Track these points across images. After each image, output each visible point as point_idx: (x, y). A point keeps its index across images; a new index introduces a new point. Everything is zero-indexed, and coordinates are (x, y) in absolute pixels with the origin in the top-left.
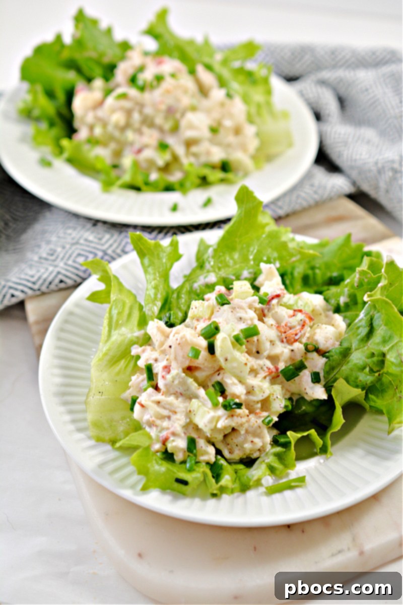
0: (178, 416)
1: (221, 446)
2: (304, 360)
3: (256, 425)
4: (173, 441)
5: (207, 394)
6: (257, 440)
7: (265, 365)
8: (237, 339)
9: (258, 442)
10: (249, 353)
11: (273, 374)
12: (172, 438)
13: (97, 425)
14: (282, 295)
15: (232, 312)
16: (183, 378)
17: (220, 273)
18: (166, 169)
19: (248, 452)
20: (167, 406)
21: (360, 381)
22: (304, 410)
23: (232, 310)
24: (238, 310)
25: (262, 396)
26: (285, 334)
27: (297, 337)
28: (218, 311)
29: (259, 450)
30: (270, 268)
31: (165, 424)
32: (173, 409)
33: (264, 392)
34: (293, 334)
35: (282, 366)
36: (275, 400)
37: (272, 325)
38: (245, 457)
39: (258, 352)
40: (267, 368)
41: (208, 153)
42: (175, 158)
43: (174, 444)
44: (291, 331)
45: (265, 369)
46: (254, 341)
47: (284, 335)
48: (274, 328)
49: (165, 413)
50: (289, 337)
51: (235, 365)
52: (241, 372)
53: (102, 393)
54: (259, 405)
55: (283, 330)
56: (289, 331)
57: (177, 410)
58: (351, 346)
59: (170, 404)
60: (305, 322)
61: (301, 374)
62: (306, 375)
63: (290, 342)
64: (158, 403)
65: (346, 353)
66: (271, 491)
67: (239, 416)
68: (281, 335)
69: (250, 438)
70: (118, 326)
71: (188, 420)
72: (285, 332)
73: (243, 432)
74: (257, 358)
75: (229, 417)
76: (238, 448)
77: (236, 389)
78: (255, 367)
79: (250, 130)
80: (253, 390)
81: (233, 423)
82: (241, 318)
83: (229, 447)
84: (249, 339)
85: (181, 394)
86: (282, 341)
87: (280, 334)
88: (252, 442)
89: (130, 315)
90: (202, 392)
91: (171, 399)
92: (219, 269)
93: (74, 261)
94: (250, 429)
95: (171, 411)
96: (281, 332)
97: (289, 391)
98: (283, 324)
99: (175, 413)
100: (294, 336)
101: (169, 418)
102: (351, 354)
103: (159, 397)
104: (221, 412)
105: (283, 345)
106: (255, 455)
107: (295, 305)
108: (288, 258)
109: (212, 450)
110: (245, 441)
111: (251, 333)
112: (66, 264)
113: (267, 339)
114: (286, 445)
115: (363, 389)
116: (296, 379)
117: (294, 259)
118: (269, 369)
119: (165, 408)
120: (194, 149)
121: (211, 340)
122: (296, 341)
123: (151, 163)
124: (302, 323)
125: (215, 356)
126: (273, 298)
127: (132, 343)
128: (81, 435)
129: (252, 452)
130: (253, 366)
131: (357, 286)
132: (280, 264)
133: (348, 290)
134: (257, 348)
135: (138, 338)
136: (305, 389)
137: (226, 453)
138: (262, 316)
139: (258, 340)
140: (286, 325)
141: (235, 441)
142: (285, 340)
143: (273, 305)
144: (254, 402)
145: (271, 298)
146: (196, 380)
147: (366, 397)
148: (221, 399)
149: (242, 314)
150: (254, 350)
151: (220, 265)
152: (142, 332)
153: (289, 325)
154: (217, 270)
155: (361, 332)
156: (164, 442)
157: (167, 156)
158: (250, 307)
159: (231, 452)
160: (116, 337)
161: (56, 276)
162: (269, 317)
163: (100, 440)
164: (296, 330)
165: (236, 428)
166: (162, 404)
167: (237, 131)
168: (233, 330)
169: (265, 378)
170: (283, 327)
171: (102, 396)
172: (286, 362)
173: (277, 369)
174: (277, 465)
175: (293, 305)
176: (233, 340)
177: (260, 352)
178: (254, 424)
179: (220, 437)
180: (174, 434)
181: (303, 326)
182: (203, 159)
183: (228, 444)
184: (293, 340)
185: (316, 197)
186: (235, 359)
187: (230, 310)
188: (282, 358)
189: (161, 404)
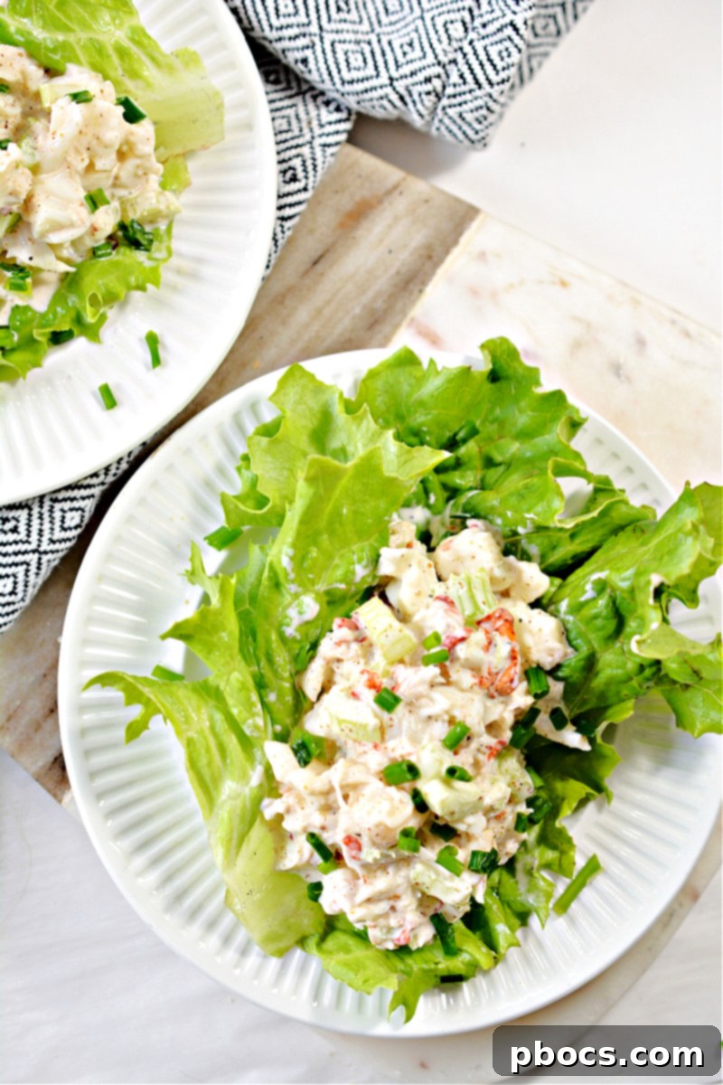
0: (403, 901)
2: (535, 707)
4: (416, 937)
7: (482, 745)
11: (499, 751)
12: (412, 936)
13: (270, 939)
15: (411, 712)
17: (317, 587)
20: (383, 896)
23: (409, 708)
24: (417, 704)
26: (494, 686)
27: (514, 685)
28: (391, 726)
31: (393, 921)
32: (392, 894)
34: (506, 683)
35: (508, 735)
36: (519, 789)
37: (470, 687)
39: (468, 739)
40: (487, 747)
43: (420, 942)
44: (499, 677)
45: (484, 749)
47: (492, 690)
48: (475, 688)
49: (385, 906)
50: (502, 688)
53: (251, 891)
55: (488, 683)
56: (496, 678)
57: (399, 892)
58: (593, 648)
59: (386, 892)
61: (537, 725)
62: (542, 721)
63: (504, 693)
64: (369, 900)
65: (590, 664)
66: (563, 906)
68: (489, 690)
70: (217, 780)
71: (419, 895)
72: (493, 684)
74: (468, 745)
82: (429, 718)
86: (492, 697)
87: (486, 691)
91: (381, 880)
95: (391, 899)
96: (487, 687)
98: (485, 673)
99: (397, 897)
100: (509, 684)
101: (392, 909)
102: (598, 661)
105: (495, 701)
118: (490, 748)
119: (381, 901)
122: (514, 690)
124: (510, 654)
126: (454, 644)
127: (258, 800)
128: (253, 960)
135: (259, 786)
140: (490, 673)
142: (496, 694)
145: (449, 642)
149: (427, 709)
152: (260, 769)
153: (493, 670)
164: (509, 675)
166: (375, 898)
169: (489, 760)
170: (486, 677)
171: (253, 896)
173: (502, 742)
174: (551, 855)
175: (474, 614)
178: (501, 833)
180: (413, 929)
181: (514, 658)
184: (509, 691)
188: (503, 725)
189: (373, 900)
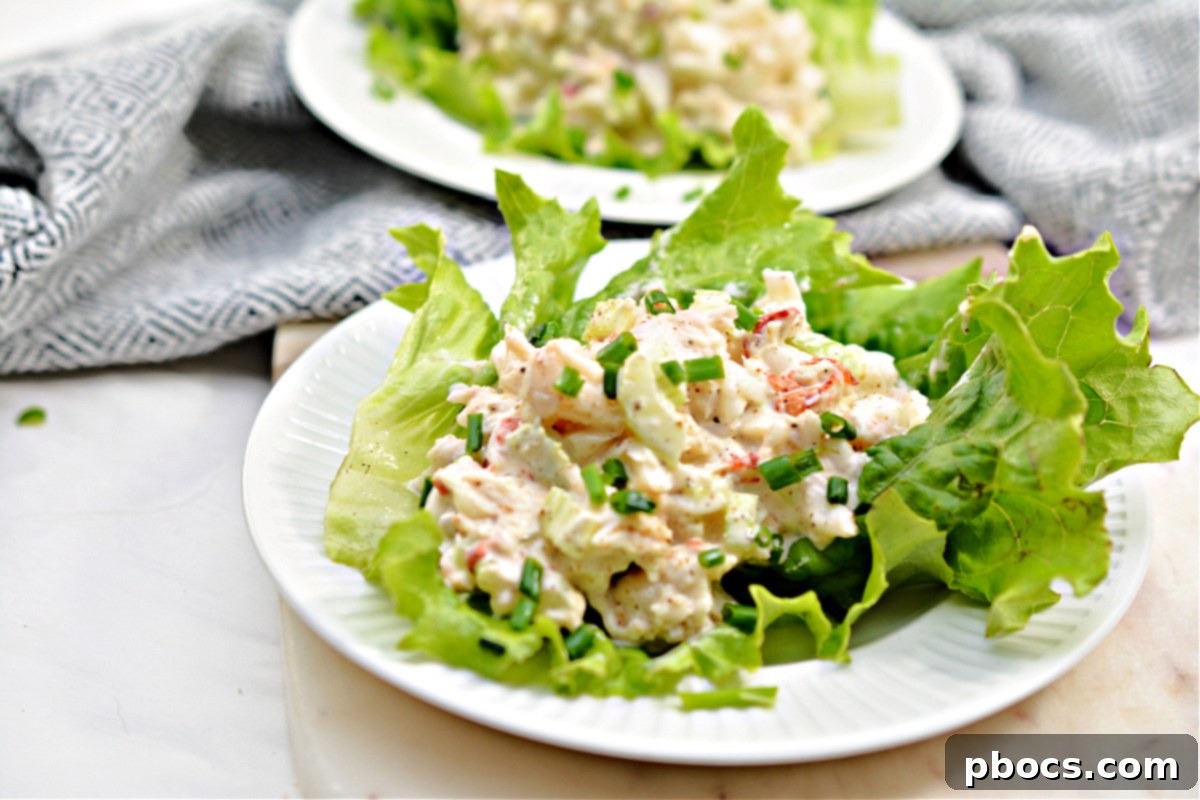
0: (514, 517)
1: (601, 606)
2: (817, 451)
3: (686, 567)
4: (492, 562)
5: (584, 475)
6: (680, 598)
7: (727, 449)
8: (670, 371)
9: (686, 606)
10: (697, 416)
11: (744, 471)
12: (489, 556)
13: (342, 527)
14: (792, 313)
15: (675, 329)
16: (539, 439)
18: (624, 131)
19: (659, 622)
20: (496, 494)
21: (937, 508)
22: (804, 568)
23: (676, 326)
24: (688, 327)
25: (708, 505)
26: (785, 394)
27: (809, 402)
28: (643, 322)
29: (684, 624)
30: (783, 278)
31: (484, 528)
32: (506, 502)
33: (712, 497)
34: (802, 396)
35: (765, 454)
36: (735, 520)
37: (758, 370)
38: (651, 637)
39: (716, 420)
40: (732, 455)
41: (715, 111)
42: (647, 114)
43: (493, 568)
44: (801, 390)
45: (726, 455)
46: (710, 392)
47: (782, 396)
48: (763, 377)
49: (489, 507)
50: (793, 400)
51: (655, 421)
52: (668, 440)
53: (369, 466)
54: (699, 528)
55: (781, 384)
56: (795, 388)
57: (517, 506)
59: (502, 490)
60: (833, 377)
61: (808, 479)
62: (816, 484)
63: (793, 408)
64: (477, 484)
66: (694, 704)
67: (646, 533)
68: (777, 394)
69: (668, 591)
70: (434, 345)
71: (538, 529)
72: (786, 390)
73: (653, 577)
74: (713, 432)
75: (621, 528)
76: (639, 613)
77: (652, 476)
78: (705, 449)
79: (810, 78)
80: (688, 486)
81: (633, 547)
82: (691, 342)
83: (619, 609)
84: (700, 384)
85: (532, 478)
86: (777, 409)
87: (772, 391)
88: (670, 601)
89: (464, 330)
90: (575, 474)
91: (510, 483)
92: (677, 274)
93: (394, 264)
94: (670, 574)
95: (500, 506)
96: (776, 387)
97: (775, 519)
98: (785, 373)
99: (509, 510)
100: (804, 398)
101: (494, 518)
102: (925, 450)
103: (483, 474)
104: (607, 513)
105: (777, 414)
106: (675, 634)
107: (822, 350)
108: (831, 275)
109: (577, 605)
110: (658, 597)
111: (705, 372)
112: (375, 267)
113: (739, 392)
114: (747, 626)
115: (941, 527)
116: (794, 487)
117: (843, 280)
118: (734, 457)
119: (489, 498)
120: (689, 99)
121: (612, 365)
122: (805, 408)
123: (594, 115)
124: (827, 378)
125: (617, 403)
126: (772, 318)
127: (455, 377)
129: (667, 627)
130: (699, 445)
131: (967, 330)
132: (812, 285)
133: (948, 344)
134: (715, 410)
135: (469, 370)
136: (811, 515)
137: (610, 621)
138: (742, 352)
139: (719, 391)
140: (790, 376)
141: (634, 595)
142: (782, 406)
143: (769, 331)
144: (688, 515)
145: (766, 318)
146: (568, 449)
147: (949, 555)
148: (610, 490)
149: (696, 335)
150: (708, 412)
151: (680, 267)
152: (483, 363)
153: (797, 375)
154: (671, 275)
155: (955, 409)
156: (472, 563)
157: (630, 105)
158: (719, 326)
159: (623, 621)
160: (424, 362)
161: (348, 286)
162: (757, 358)
163: (343, 559)
164: (811, 390)
165: (639, 562)
166: (486, 486)
167: (786, 77)
168: (666, 354)
169: (723, 473)
170: (783, 378)
171: (366, 472)
172: (776, 448)
173: (754, 460)
174: (719, 659)
175: (818, 349)
176: (661, 373)
177: (721, 419)
178: (680, 565)
179: (602, 581)
180: (498, 549)
181: (830, 383)
182: (705, 121)
183: (618, 603)
184: (800, 406)
185: (936, 228)
186: (657, 410)
187: (671, 326)
188: (768, 439)
189: (482, 487)
